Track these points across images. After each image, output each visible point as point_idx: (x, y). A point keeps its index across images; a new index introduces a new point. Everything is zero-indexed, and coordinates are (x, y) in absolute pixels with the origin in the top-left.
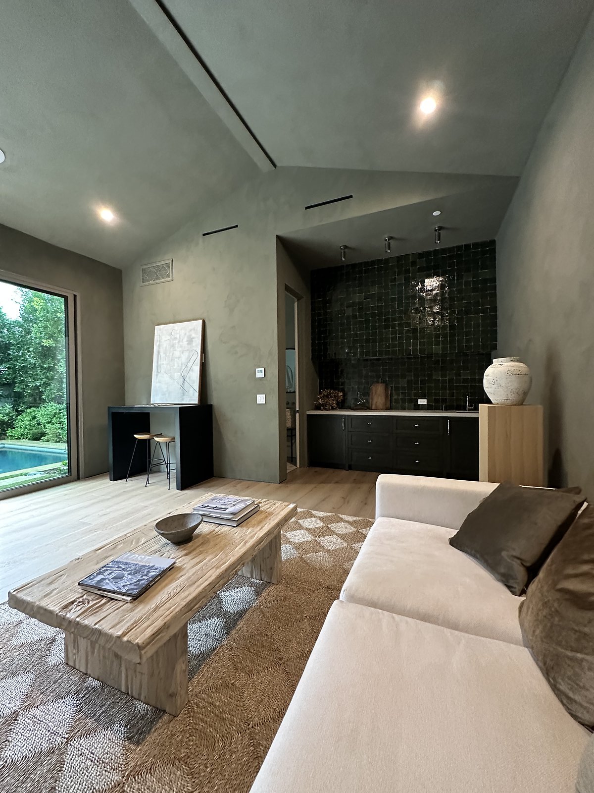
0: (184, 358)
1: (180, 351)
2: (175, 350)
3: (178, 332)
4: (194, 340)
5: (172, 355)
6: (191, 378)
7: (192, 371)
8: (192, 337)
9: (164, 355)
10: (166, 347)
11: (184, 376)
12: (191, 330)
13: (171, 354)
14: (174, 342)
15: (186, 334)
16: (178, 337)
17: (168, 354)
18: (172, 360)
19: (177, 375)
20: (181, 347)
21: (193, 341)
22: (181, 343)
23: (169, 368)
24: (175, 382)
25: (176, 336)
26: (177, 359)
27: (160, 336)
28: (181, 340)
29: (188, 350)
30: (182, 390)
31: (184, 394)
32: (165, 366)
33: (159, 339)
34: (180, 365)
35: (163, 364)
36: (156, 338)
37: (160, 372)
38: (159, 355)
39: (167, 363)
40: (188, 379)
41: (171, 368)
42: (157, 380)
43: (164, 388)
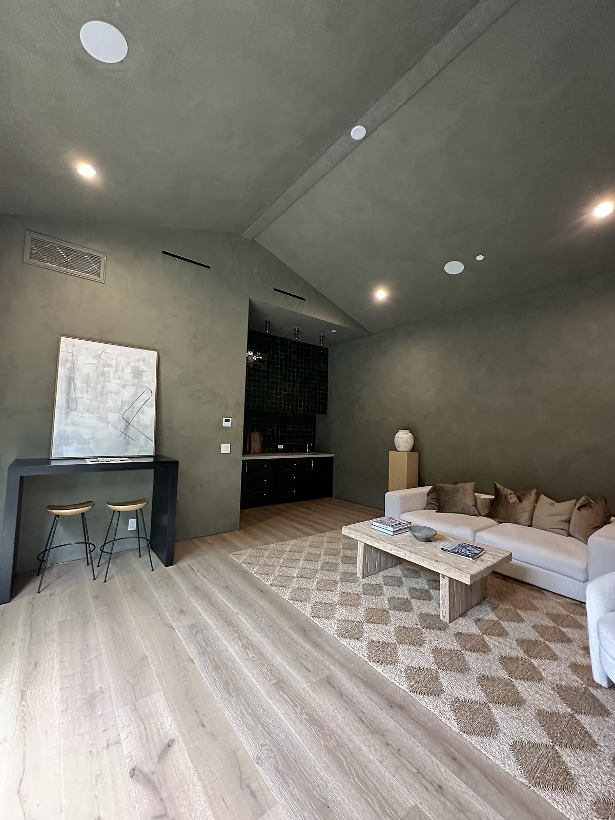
0: (127, 394)
1: (118, 384)
2: (110, 382)
3: (114, 358)
4: (144, 373)
5: (103, 387)
6: (141, 423)
7: (143, 413)
8: (141, 369)
9: (85, 385)
10: (88, 375)
11: (128, 418)
12: (138, 360)
13: (100, 386)
14: (106, 369)
15: (129, 363)
16: (114, 363)
17: (92, 385)
18: (102, 394)
19: (113, 417)
20: (119, 378)
21: (142, 375)
22: (120, 374)
23: (96, 406)
24: (110, 425)
25: (109, 362)
26: (113, 395)
27: (74, 354)
28: (120, 369)
29: (134, 385)
30: (124, 437)
31: (128, 443)
32: (87, 402)
33: (70, 358)
34: (119, 403)
35: (82, 398)
36: (62, 355)
37: (73, 408)
38: (73, 384)
39: (91, 397)
40: (134, 423)
41: (101, 405)
42: (69, 421)
43: (86, 433)
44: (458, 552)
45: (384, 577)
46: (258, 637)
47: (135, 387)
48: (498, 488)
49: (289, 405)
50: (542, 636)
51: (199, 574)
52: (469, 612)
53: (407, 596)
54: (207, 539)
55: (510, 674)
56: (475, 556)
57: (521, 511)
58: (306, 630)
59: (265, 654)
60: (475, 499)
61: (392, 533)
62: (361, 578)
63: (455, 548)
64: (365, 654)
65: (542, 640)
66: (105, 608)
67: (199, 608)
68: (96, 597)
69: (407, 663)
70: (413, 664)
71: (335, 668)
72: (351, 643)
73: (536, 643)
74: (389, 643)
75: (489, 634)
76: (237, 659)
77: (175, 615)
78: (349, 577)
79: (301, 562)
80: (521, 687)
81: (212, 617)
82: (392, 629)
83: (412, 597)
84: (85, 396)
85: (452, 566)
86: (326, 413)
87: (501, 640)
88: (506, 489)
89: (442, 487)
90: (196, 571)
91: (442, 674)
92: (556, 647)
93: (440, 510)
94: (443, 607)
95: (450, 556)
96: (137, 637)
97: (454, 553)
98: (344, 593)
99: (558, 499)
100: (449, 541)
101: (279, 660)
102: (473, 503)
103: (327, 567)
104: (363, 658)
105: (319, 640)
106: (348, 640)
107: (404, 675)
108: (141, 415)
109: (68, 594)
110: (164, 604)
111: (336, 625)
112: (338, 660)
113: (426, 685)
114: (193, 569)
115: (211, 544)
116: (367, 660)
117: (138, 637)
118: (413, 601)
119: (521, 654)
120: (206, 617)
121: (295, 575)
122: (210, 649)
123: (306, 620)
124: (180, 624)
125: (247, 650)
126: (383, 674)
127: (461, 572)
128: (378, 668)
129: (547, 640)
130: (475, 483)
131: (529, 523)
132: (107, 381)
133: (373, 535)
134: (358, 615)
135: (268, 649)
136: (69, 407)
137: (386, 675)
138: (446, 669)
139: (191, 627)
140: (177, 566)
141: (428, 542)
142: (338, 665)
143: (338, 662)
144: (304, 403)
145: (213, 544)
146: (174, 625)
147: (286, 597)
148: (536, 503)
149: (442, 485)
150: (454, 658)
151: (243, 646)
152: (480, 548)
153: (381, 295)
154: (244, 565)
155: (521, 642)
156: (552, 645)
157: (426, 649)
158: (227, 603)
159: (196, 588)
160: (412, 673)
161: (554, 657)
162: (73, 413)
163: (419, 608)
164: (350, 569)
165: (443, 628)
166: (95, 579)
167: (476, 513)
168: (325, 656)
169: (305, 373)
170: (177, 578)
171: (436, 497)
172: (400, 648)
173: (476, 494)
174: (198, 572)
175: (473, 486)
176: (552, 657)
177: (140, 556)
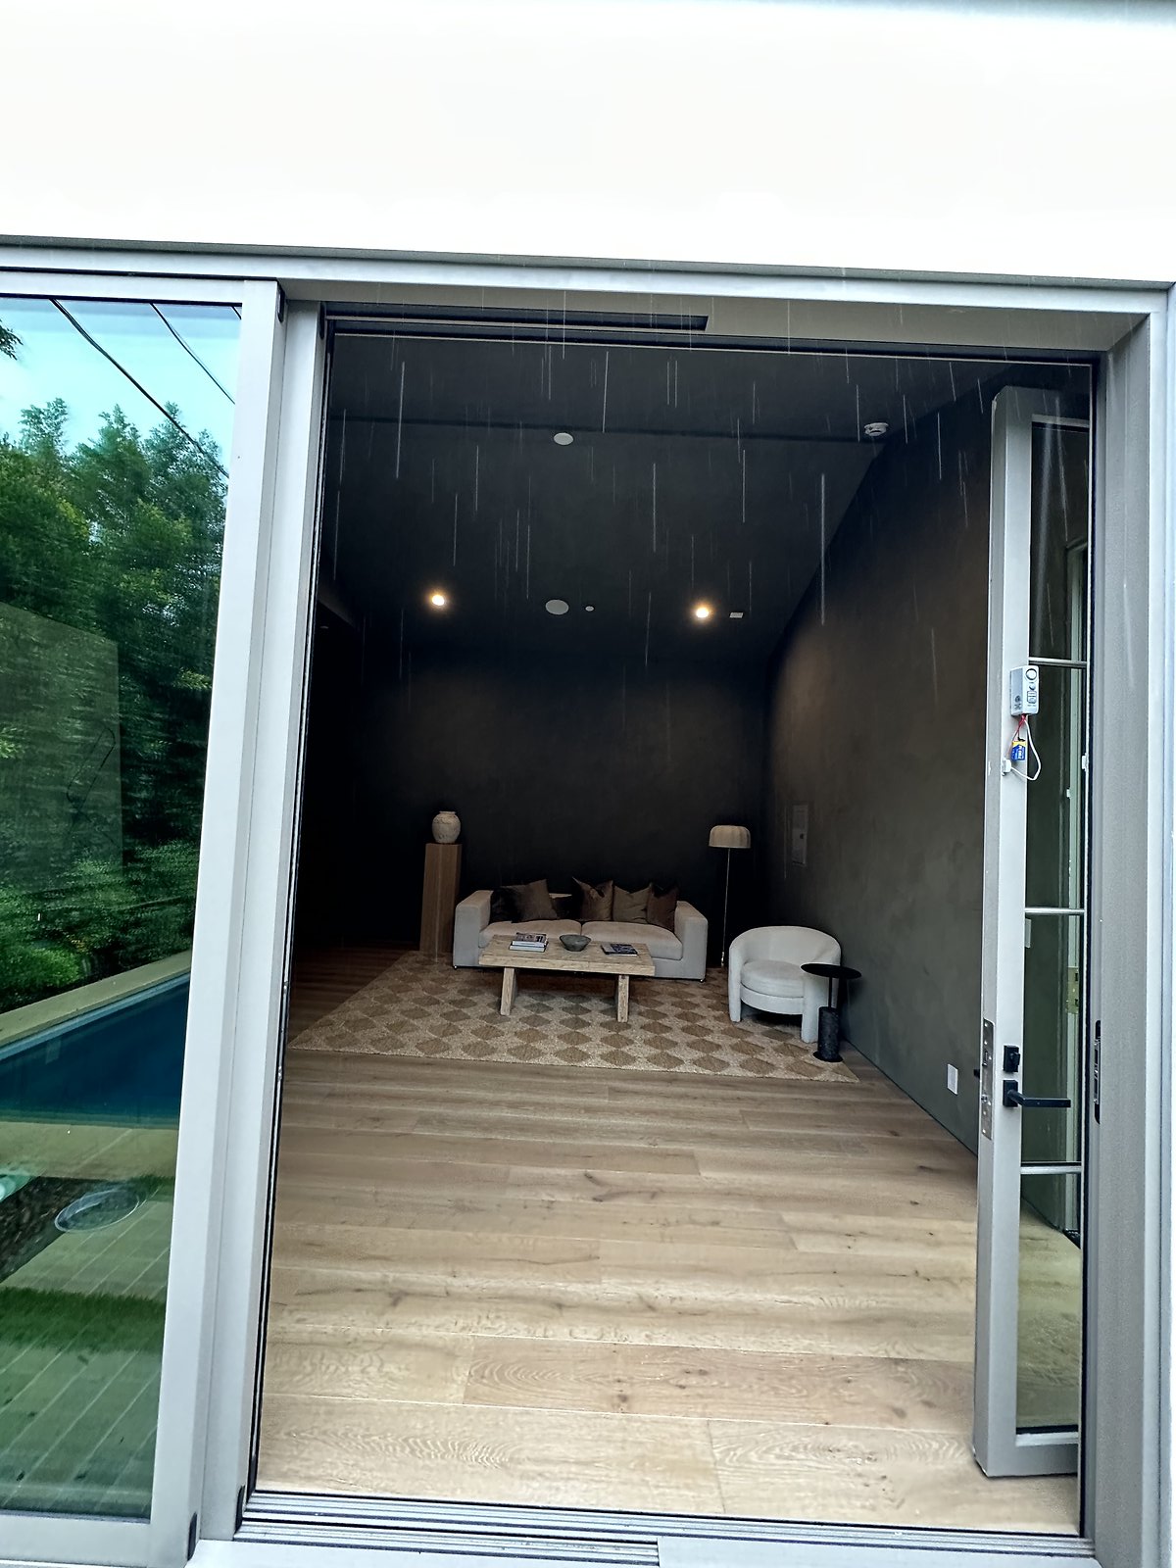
44: (620, 952)
46: (510, 1096)
48: (575, 885)
50: (683, 1008)
55: (696, 1035)
56: (635, 952)
57: (602, 906)
58: (540, 1072)
59: (541, 1102)
60: (550, 899)
61: (543, 950)
62: (508, 1014)
64: (609, 1064)
69: (642, 1056)
70: (646, 1055)
71: (606, 1082)
72: (589, 1063)
73: (685, 1013)
74: (611, 1051)
76: (526, 1116)
77: (375, 1125)
78: (496, 1019)
79: (413, 1022)
80: (709, 1038)
81: (427, 1106)
82: (599, 1041)
85: (632, 963)
87: (667, 1019)
88: (583, 883)
89: (507, 890)
91: (668, 1052)
93: (516, 919)
94: (622, 1009)
98: (515, 1033)
101: (560, 1099)
102: (550, 906)
103: (453, 1017)
104: (611, 1067)
105: (564, 1073)
106: (583, 1062)
107: (650, 1063)
111: (558, 1057)
112: (599, 1078)
113: (669, 1061)
116: (615, 1067)
119: (687, 1023)
121: (434, 1036)
122: (485, 1124)
123: (522, 1065)
124: (404, 1128)
125: (520, 1107)
126: (638, 1069)
127: (644, 966)
128: (632, 1067)
130: (546, 880)
131: (609, 918)
134: (558, 1044)
135: (537, 1098)
137: (642, 1069)
138: (666, 1048)
139: (424, 1122)
141: (581, 949)
143: (602, 1079)
146: (399, 1131)
147: (467, 1057)
148: (614, 895)
149: (510, 887)
150: (660, 1041)
153: (438, 600)
155: (678, 1016)
157: (638, 1043)
160: (653, 1059)
165: (628, 1027)
171: (504, 904)
172: (623, 1050)
173: (549, 893)
175: (544, 885)
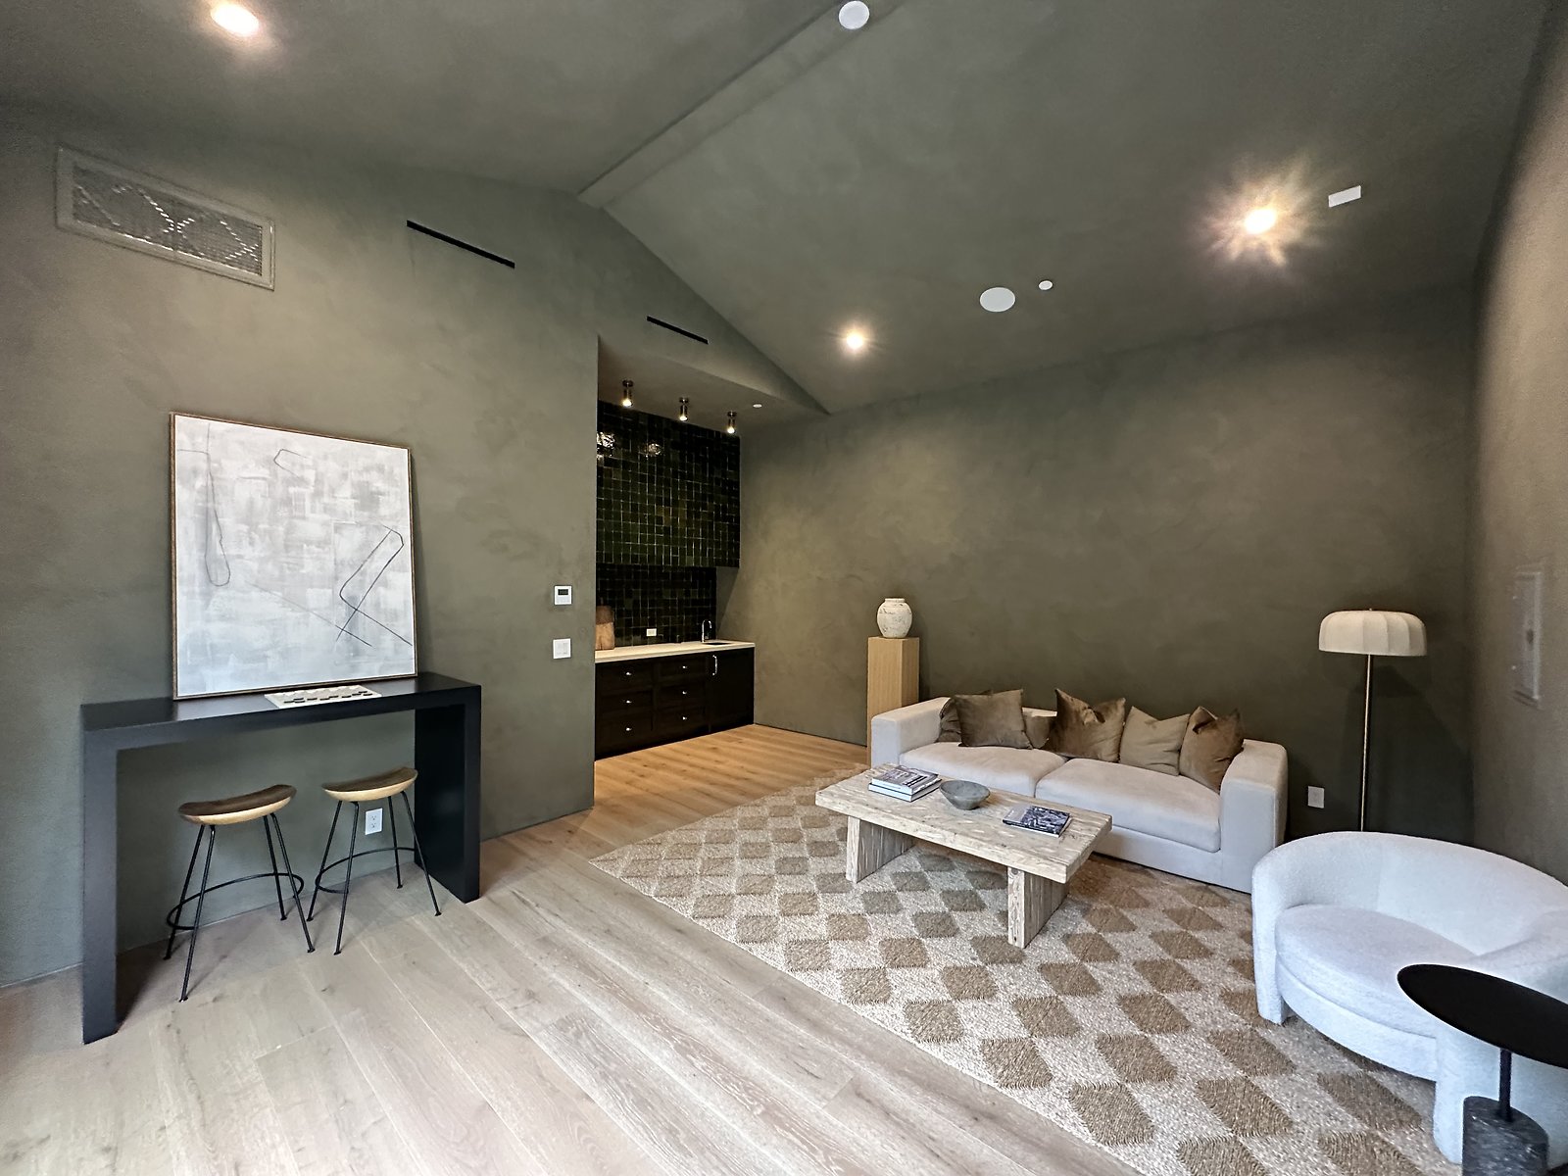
0: (347, 545)
1: (325, 524)
2: (304, 518)
3: (310, 463)
4: (381, 498)
5: (289, 531)
6: (382, 606)
7: (386, 585)
8: (374, 489)
9: (245, 528)
10: (251, 503)
11: (353, 598)
12: (367, 469)
13: (281, 529)
14: (292, 490)
15: (345, 476)
16: (310, 475)
17: (261, 526)
18: (287, 547)
19: (319, 597)
20: (326, 509)
21: (377, 502)
22: (326, 500)
23: (277, 573)
24: (312, 616)
25: (298, 474)
26: (313, 548)
27: (212, 458)
28: (326, 489)
29: (361, 526)
30: (348, 641)
31: (357, 653)
32: (255, 566)
33: (204, 466)
34: (331, 565)
35: (240, 557)
36: (181, 460)
37: (221, 580)
38: (214, 527)
39: (262, 555)
40: (367, 607)
41: (288, 572)
42: (212, 611)
43: (255, 636)
44: (1032, 824)
45: (894, 875)
46: (702, 1028)
47: (364, 528)
48: (1064, 701)
49: (667, 551)
50: (1169, 951)
51: (541, 911)
52: (1049, 924)
53: (942, 908)
54: (532, 831)
55: (1141, 1025)
56: (1061, 830)
57: (1102, 736)
58: (789, 999)
59: (725, 1059)
60: (1024, 717)
61: (909, 798)
62: (855, 881)
63: (1025, 818)
64: (905, 1029)
65: (1170, 957)
66: (358, 1010)
67: (567, 985)
68: (329, 990)
69: (979, 1034)
70: (989, 1035)
71: (861, 1064)
72: (875, 1012)
73: (1163, 964)
74: (938, 1001)
75: (1090, 960)
76: (676, 1077)
77: (519, 1006)
78: (833, 884)
79: (737, 862)
80: (1163, 1043)
81: (597, 999)
82: (937, 973)
83: (952, 909)
84: (247, 551)
85: (1029, 852)
86: (737, 565)
87: (1110, 967)
88: (1075, 700)
89: (965, 700)
90: (533, 904)
91: (1040, 1044)
92: (1194, 967)
93: (967, 741)
94: (1013, 922)
95: (1021, 833)
96: (452, 1066)
97: (1027, 827)
98: (833, 915)
99: (1160, 714)
100: (1009, 804)
101: (754, 1064)
102: (1021, 727)
103: (788, 867)
104: (904, 1037)
105: (815, 1014)
106: (869, 1006)
107: (980, 1057)
108: (381, 590)
109: (257, 992)
110: (489, 985)
111: (840, 982)
112: (860, 1048)
113: (1021, 1069)
114: (524, 901)
115: (545, 842)
116: (912, 1040)
117: (455, 1065)
118: (956, 916)
119: (1147, 988)
120: (585, 1000)
121: (733, 891)
122: (615, 1065)
123: (781, 978)
124: (535, 1024)
125: (688, 1056)
126: (946, 1061)
127: (1047, 862)
128: (935, 1051)
129: (1177, 957)
130: (1022, 690)
131: (1114, 757)
132: (295, 517)
133: (879, 805)
134: (869, 956)
135: (731, 1048)
136: (209, 579)
137: (953, 1063)
138: (1044, 1034)
139: (563, 1025)
140: (490, 899)
141: (974, 809)
142: (863, 1057)
143: (863, 1053)
144: (697, 545)
145: (551, 842)
146: (524, 1026)
147: (731, 939)
148: (1125, 721)
150: (1051, 1012)
151: (677, 1047)
152: (1064, 814)
153: (855, 340)
154: (626, 880)
155: (1142, 966)
156: (1187, 965)
157: (1002, 1001)
158: (618, 964)
159: (545, 941)
160: (995, 1051)
161: (1195, 985)
162: (222, 592)
163: (968, 927)
164: (831, 866)
165: (1018, 958)
166: (311, 949)
167: (1027, 743)
168: (837, 1045)
169: (697, 486)
170: (498, 925)
171: (957, 718)
172: (961, 1006)
173: (1024, 709)
174: (537, 906)
175: (1020, 697)
176: (1193, 985)
177: (400, 886)
